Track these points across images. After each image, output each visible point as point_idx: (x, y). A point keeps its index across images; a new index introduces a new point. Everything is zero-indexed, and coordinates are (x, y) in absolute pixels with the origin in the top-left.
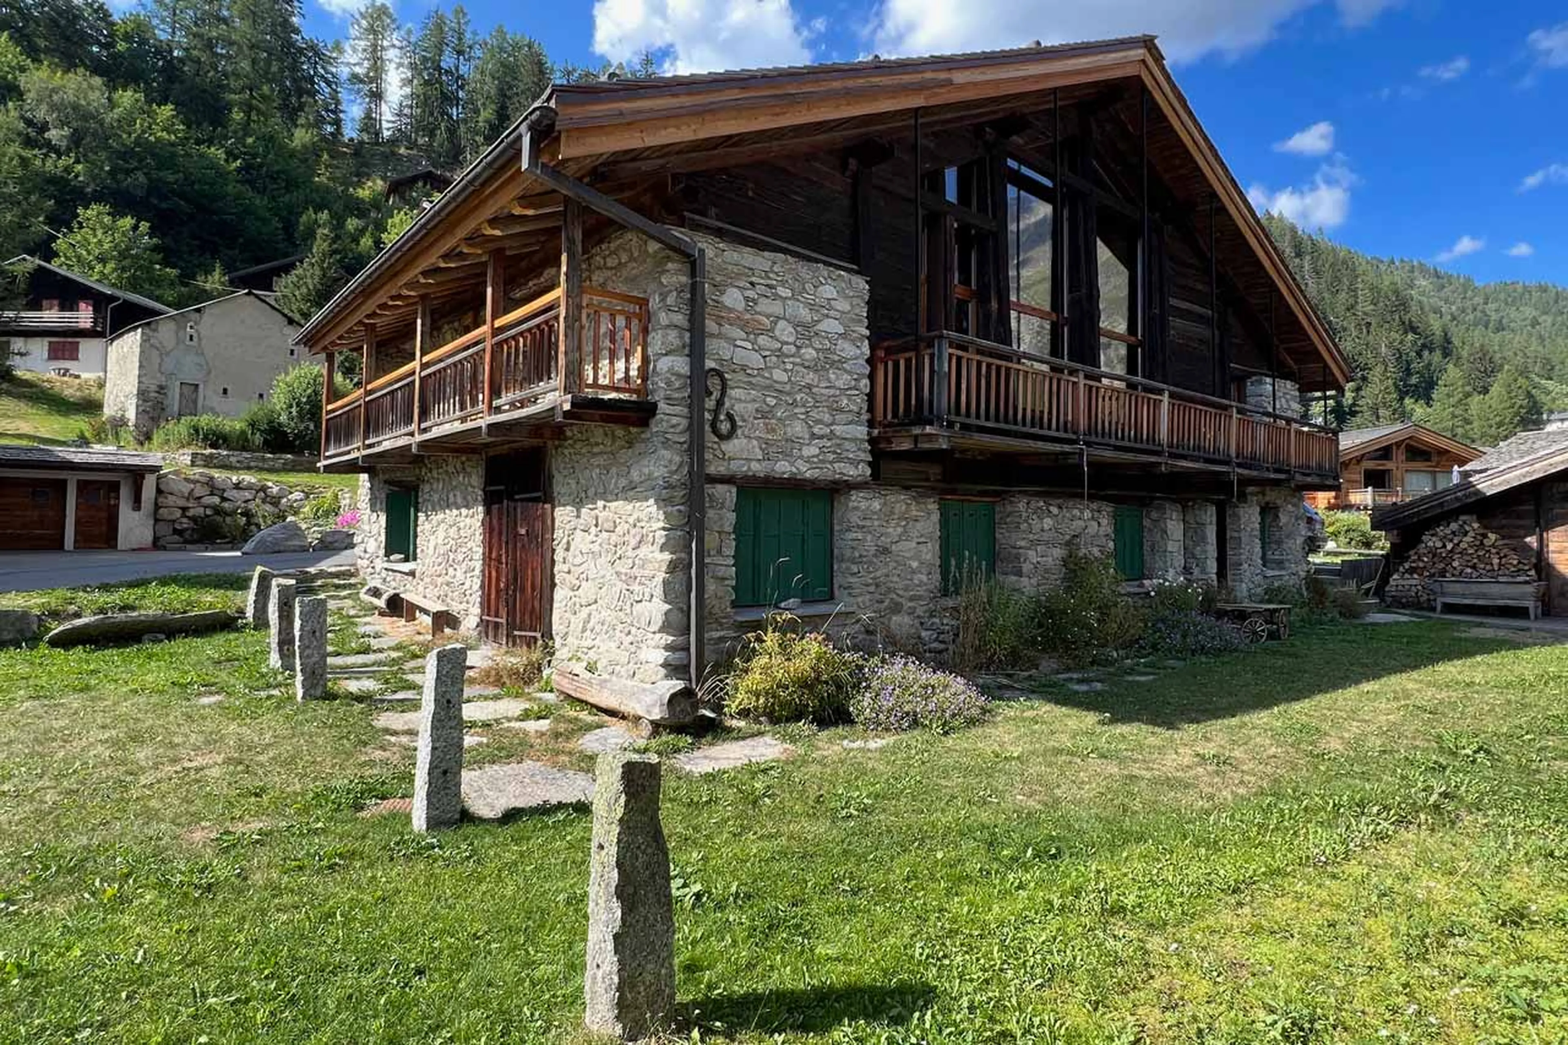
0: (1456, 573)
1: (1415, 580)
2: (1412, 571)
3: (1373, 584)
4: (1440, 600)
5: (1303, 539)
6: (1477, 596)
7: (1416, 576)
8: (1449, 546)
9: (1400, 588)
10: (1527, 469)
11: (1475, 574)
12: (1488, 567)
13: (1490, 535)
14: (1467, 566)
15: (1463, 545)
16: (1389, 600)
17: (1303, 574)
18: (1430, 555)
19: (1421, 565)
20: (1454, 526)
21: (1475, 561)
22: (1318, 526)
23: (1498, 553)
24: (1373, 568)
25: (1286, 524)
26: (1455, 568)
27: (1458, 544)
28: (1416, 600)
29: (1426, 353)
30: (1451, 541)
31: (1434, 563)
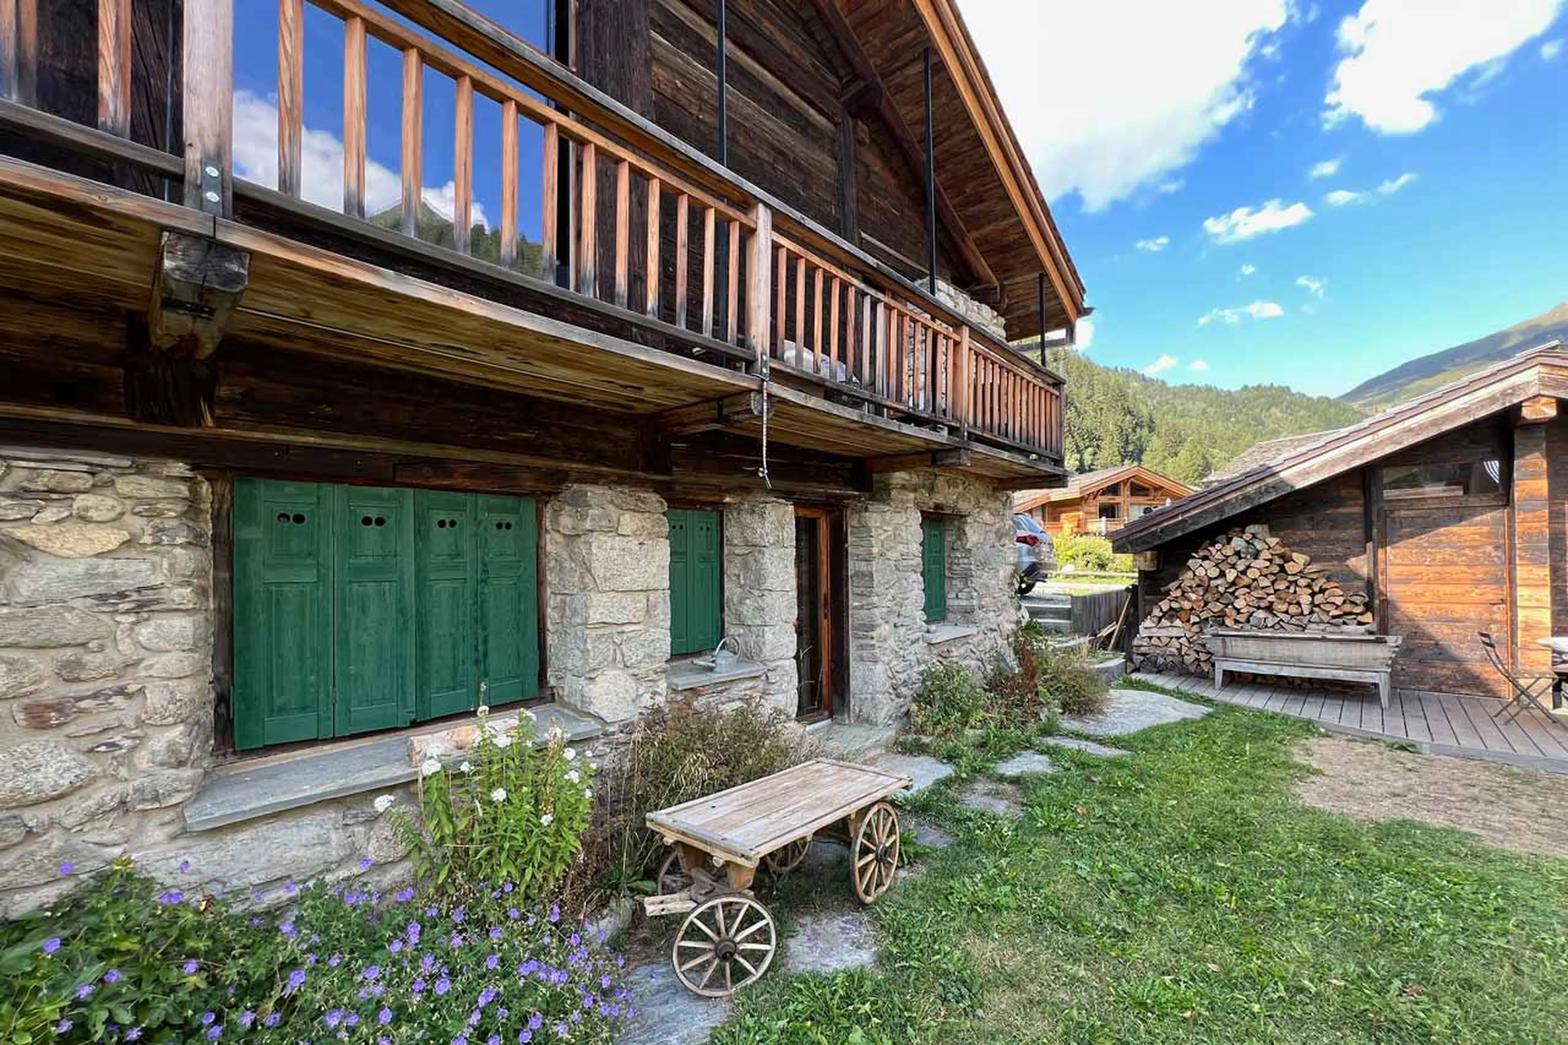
0: (1242, 618)
1: (1178, 629)
2: (1172, 614)
3: (1115, 627)
4: (1222, 666)
5: (1010, 569)
6: (1283, 662)
7: (1178, 622)
8: (1231, 575)
9: (1155, 641)
10: (1368, 439)
11: (1271, 621)
12: (1293, 609)
13: (1295, 555)
14: (1259, 608)
15: (1252, 574)
16: (1138, 659)
17: (1009, 627)
18: (1201, 591)
19: (1187, 605)
20: (1238, 543)
21: (1271, 598)
22: (1045, 548)
23: (1309, 586)
24: (1114, 602)
25: (979, 545)
26: (1238, 611)
27: (1244, 572)
28: (1177, 660)
29: (1138, 430)
30: (1233, 566)
31: (1206, 603)
